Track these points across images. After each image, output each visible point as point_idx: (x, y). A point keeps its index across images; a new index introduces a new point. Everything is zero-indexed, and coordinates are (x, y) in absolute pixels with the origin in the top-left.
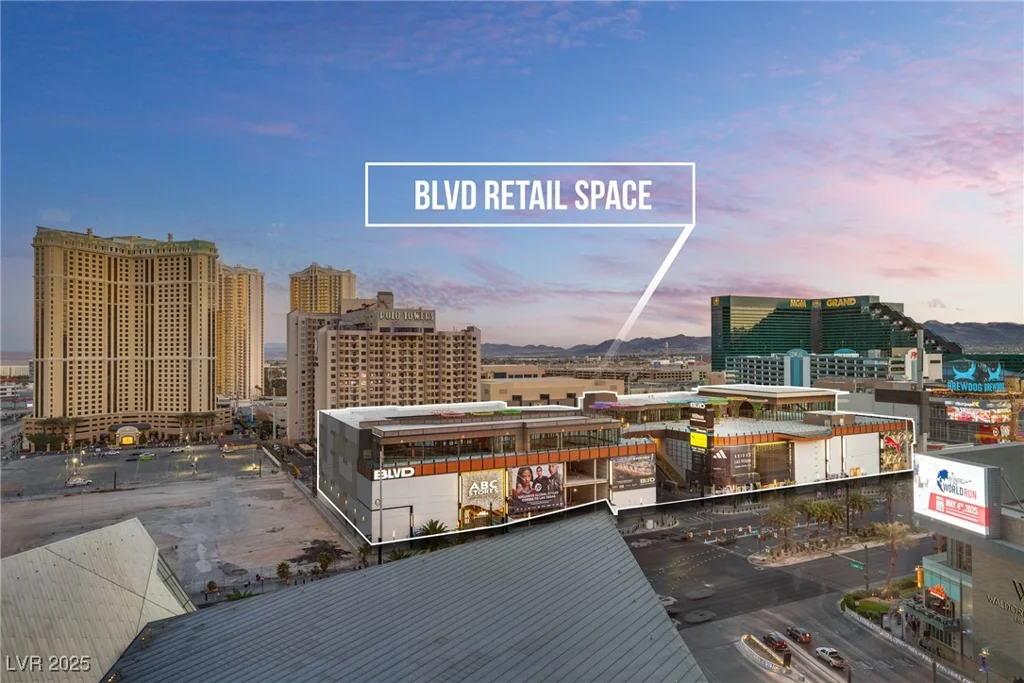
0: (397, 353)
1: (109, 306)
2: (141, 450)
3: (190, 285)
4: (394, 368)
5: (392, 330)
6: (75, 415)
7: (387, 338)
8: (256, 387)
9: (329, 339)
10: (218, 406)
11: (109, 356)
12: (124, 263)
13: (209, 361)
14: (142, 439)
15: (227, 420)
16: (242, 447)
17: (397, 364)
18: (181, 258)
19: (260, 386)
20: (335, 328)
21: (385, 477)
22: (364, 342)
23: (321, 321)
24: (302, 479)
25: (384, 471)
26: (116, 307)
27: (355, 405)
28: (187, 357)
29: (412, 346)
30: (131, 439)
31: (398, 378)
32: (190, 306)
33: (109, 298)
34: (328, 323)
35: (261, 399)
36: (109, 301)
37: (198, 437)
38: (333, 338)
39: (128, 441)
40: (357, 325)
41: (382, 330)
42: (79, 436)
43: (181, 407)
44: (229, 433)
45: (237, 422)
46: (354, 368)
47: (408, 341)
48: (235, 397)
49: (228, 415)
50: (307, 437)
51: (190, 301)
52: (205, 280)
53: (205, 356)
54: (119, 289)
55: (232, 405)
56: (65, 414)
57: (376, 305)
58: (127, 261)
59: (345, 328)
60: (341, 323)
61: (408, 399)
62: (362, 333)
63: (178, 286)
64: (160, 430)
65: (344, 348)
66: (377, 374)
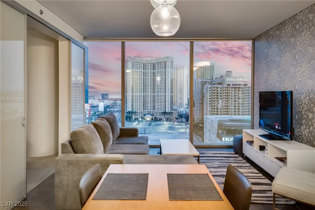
0: (233, 93)
1: (143, 78)
2: (152, 122)
3: (166, 71)
4: (232, 99)
5: (231, 85)
6: (135, 111)
7: (229, 88)
8: (186, 104)
9: (209, 88)
10: (174, 110)
11: (143, 93)
12: (147, 65)
13: (171, 95)
14: (152, 119)
15: (176, 114)
16: (181, 124)
17: (233, 97)
18: (163, 62)
19: (187, 104)
20: (211, 84)
21: (227, 140)
22: (221, 89)
23: (206, 82)
24: (199, 136)
25: (226, 138)
26: (145, 78)
27: (217, 114)
28: (164, 94)
29: (239, 91)
30: (149, 119)
31: (233, 103)
32: (165, 77)
33: (143, 76)
34: (209, 83)
35: (187, 108)
36: (143, 77)
37: (168, 119)
38: (210, 88)
39: (148, 119)
40: (219, 83)
41: (228, 85)
42: (136, 117)
43: (163, 110)
44: (177, 119)
45: (179, 115)
46: (217, 98)
47: (237, 89)
48: (179, 107)
49: (176, 113)
50: (201, 122)
51: (165, 76)
52: (170, 69)
53: (170, 94)
54: (146, 73)
55: (178, 110)
56: (132, 110)
57: (225, 76)
58: (148, 64)
59: (214, 84)
60: (213, 83)
61: (237, 113)
62: (220, 86)
63: (162, 71)
64: (157, 117)
65: (214, 91)
66: (225, 100)
